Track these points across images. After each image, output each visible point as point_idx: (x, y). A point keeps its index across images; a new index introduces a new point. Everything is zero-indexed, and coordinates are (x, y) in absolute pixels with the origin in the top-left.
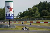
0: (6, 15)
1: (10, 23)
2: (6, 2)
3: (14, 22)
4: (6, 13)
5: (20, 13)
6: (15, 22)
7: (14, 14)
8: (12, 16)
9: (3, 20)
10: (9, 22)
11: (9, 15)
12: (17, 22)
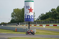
0: (25, 17)
1: (30, 26)
2: (25, 1)
3: (34, 25)
4: (25, 15)
5: (42, 14)
6: (36, 25)
7: (34, 16)
8: (32, 18)
9: (22, 23)
10: (28, 25)
11: (28, 16)
12: (38, 25)
